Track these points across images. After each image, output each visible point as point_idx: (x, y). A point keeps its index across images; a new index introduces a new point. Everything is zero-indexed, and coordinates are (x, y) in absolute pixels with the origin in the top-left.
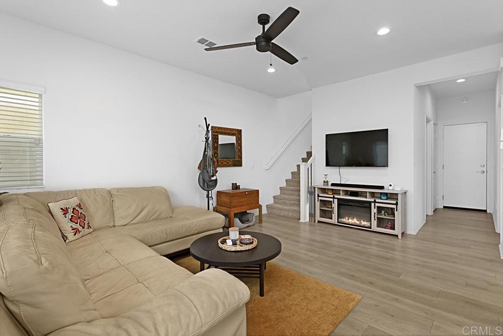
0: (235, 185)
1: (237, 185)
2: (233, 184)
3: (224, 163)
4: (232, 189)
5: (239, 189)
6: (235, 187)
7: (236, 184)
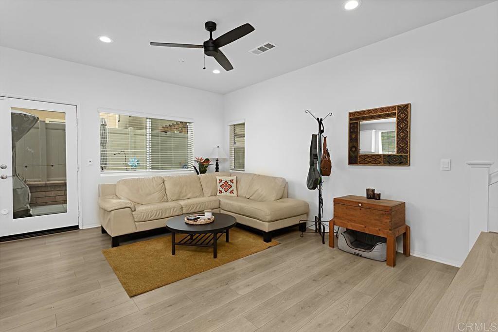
0: (370, 193)
1: (375, 192)
2: (368, 190)
3: (368, 160)
4: (367, 198)
5: (379, 199)
6: (372, 195)
7: (373, 190)
